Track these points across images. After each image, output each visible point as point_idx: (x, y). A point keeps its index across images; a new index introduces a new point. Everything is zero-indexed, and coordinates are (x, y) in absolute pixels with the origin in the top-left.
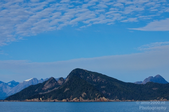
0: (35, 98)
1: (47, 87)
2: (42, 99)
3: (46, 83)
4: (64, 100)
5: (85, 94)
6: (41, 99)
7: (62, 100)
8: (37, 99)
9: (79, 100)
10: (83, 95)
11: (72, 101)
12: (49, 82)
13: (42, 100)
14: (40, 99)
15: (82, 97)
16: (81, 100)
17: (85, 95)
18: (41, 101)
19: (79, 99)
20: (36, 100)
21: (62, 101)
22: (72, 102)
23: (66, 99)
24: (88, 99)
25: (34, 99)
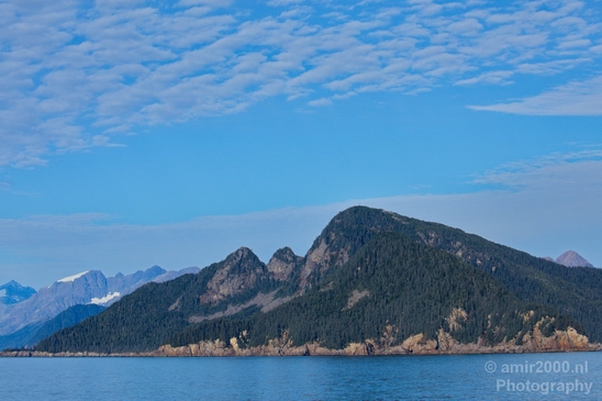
0: (205, 338)
1: (223, 289)
2: (239, 342)
3: (219, 272)
4: (352, 348)
5: (464, 314)
6: (233, 341)
7: (343, 345)
8: (213, 341)
9: (437, 348)
10: (452, 321)
11: (399, 348)
12: (228, 268)
13: (242, 346)
14: (228, 345)
15: (447, 330)
16: (443, 345)
17: (460, 320)
18: (234, 351)
19: (437, 338)
20: (209, 346)
21: (347, 350)
22: (397, 355)
23: (363, 342)
24: (480, 340)
25: (202, 343)
